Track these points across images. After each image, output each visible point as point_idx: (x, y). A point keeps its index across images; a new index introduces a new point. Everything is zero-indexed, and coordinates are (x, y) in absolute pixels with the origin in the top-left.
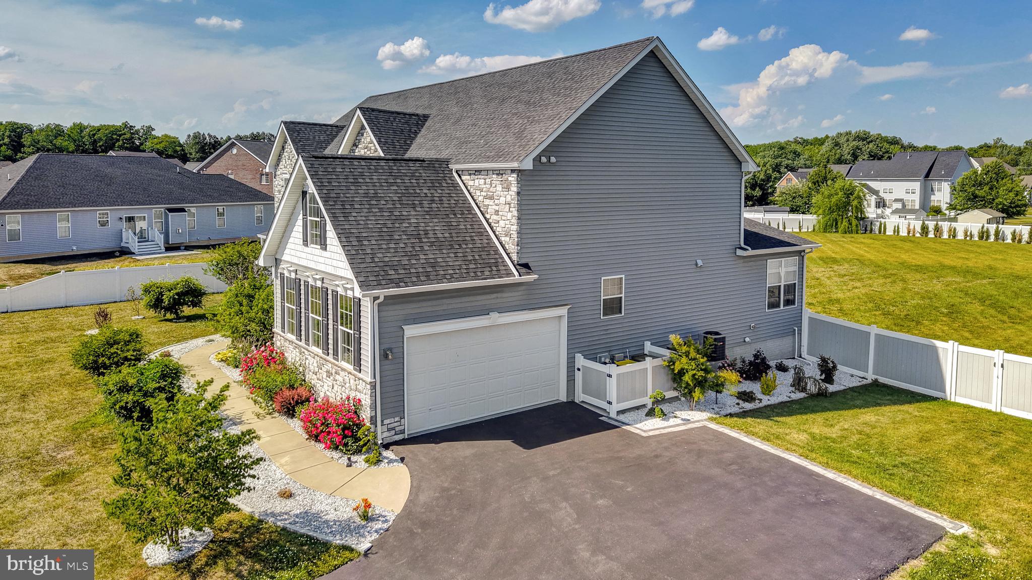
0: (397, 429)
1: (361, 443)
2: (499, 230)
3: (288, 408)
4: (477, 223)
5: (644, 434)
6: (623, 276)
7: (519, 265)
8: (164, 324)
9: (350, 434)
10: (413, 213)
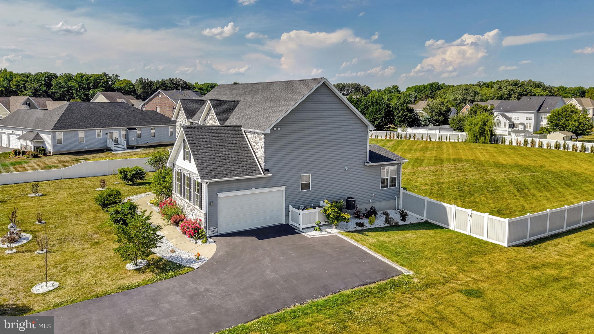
0: (215, 231)
1: (200, 235)
2: (258, 156)
3: (176, 222)
4: (250, 153)
5: (309, 237)
6: (311, 174)
7: (265, 170)
8: (128, 186)
9: (197, 232)
10: (224, 149)
